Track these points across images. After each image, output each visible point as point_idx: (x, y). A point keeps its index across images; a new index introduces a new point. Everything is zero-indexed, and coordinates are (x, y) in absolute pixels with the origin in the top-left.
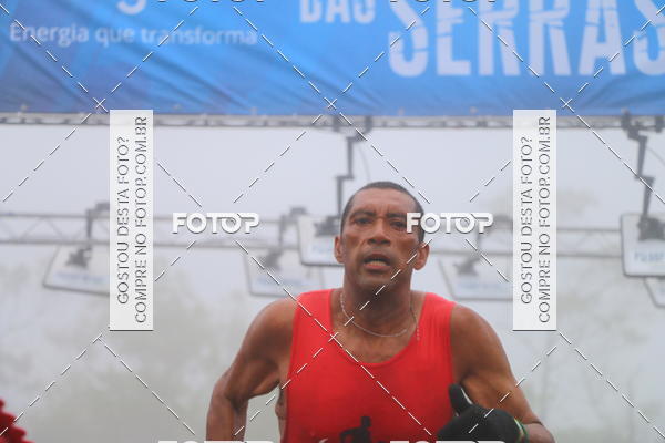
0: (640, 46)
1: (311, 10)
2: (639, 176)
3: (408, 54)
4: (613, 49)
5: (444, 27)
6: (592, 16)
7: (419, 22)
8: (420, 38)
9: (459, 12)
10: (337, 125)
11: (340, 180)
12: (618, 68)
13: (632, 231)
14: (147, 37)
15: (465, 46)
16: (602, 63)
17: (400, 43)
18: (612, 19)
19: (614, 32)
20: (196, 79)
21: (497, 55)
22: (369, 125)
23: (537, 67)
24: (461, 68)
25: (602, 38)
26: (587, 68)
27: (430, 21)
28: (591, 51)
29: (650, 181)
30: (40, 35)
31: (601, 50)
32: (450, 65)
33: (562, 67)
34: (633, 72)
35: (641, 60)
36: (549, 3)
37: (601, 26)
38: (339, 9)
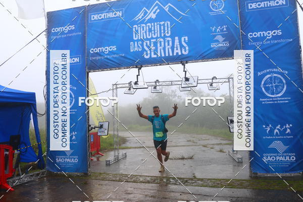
6: (175, 46)
8: (149, 52)
10: (137, 67)
11: (137, 76)
12: (180, 54)
13: (184, 79)
14: (108, 57)
16: (177, 53)
18: (178, 46)
19: (179, 48)
20: (115, 62)
21: (161, 53)
22: (142, 67)
23: (167, 55)
24: (155, 56)
25: (177, 49)
26: (175, 54)
27: (150, 50)
28: (175, 51)
29: (186, 72)
30: (94, 58)
31: (177, 51)
32: (153, 56)
33: (171, 54)
34: (182, 54)
35: (183, 52)
36: (168, 45)
37: (177, 47)
38: (136, 49)
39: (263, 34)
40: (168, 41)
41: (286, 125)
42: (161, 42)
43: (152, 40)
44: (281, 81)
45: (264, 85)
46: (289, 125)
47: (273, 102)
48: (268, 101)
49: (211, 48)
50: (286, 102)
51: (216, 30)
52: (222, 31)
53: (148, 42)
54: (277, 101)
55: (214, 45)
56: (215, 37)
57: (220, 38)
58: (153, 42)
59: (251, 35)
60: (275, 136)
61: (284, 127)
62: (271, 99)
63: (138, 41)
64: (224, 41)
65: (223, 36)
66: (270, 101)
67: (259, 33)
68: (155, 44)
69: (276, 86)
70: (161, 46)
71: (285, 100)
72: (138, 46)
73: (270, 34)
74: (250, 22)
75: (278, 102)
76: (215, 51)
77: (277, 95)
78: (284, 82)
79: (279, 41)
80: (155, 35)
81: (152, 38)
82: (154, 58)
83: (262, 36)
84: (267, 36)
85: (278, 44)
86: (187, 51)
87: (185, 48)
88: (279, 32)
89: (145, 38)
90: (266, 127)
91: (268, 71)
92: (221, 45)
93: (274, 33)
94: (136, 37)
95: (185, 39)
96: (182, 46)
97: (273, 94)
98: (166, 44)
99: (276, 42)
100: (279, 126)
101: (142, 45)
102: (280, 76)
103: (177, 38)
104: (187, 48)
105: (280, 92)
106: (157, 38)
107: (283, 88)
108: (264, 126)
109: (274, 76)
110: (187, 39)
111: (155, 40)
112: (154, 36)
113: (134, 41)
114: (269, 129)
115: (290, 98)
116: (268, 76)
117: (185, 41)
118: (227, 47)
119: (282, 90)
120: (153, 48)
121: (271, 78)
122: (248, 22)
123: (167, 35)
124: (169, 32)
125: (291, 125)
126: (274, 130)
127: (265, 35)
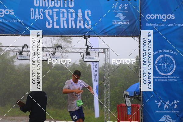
0: (86, 24)
1: (33, 17)
2: (86, 45)
3: (49, 24)
4: (82, 24)
5: (55, 20)
6: (78, 19)
7: (50, 19)
8: (51, 22)
9: (57, 18)
12: (83, 27)
13: (85, 54)
14: (4, 21)
15: (58, 23)
16: (80, 27)
17: (48, 22)
19: (82, 22)
20: (13, 28)
21: (63, 25)
23: (70, 27)
24: (58, 27)
25: (80, 22)
26: (78, 27)
27: (52, 19)
28: (78, 24)
31: (80, 24)
32: (56, 27)
33: (74, 27)
34: (85, 28)
35: (86, 26)
36: (72, 17)
37: (80, 20)
38: (37, 17)
39: (160, 16)
40: (71, 13)
41: (174, 101)
42: (63, 13)
43: (54, 10)
44: (172, 62)
45: (157, 64)
46: (176, 101)
47: (164, 80)
48: (160, 79)
49: (112, 25)
50: (175, 80)
51: (117, 7)
52: (123, 9)
53: (50, 11)
54: (167, 79)
55: (115, 23)
56: (117, 14)
57: (120, 16)
58: (56, 12)
59: (148, 17)
60: (165, 111)
61: (173, 103)
62: (163, 77)
63: (39, 8)
64: (124, 19)
65: (124, 14)
66: (162, 79)
67: (156, 15)
68: (58, 14)
69: (168, 66)
70: (63, 16)
71: (174, 79)
72: (39, 14)
73: (165, 17)
74: (148, 4)
75: (169, 80)
76: (116, 28)
77: (168, 74)
78: (174, 62)
79: (172, 25)
80: (57, 4)
81: (55, 7)
82: (56, 29)
83: (158, 18)
84: (162, 19)
85: (171, 27)
86: (90, 26)
87: (88, 22)
88: (173, 17)
89: (47, 6)
90: (158, 102)
91: (161, 51)
92: (121, 23)
93: (169, 17)
94: (37, 3)
95: (88, 13)
96: (85, 20)
97: (164, 72)
98: (70, 16)
99: (169, 25)
100: (169, 101)
101: (44, 14)
102: (170, 57)
103: (80, 11)
104: (90, 23)
105: (170, 71)
106: (60, 8)
107: (173, 67)
108: (156, 101)
109: (166, 57)
110: (90, 13)
111: (57, 10)
112: (56, 6)
113: (35, 8)
114: (160, 104)
115: (178, 77)
116: (161, 56)
117: (88, 15)
118: (126, 25)
119: (172, 69)
120: (55, 18)
121: (163, 58)
122: (146, 4)
123: (70, 6)
124: (73, 3)
125: (178, 101)
126: (164, 105)
127: (161, 18)
